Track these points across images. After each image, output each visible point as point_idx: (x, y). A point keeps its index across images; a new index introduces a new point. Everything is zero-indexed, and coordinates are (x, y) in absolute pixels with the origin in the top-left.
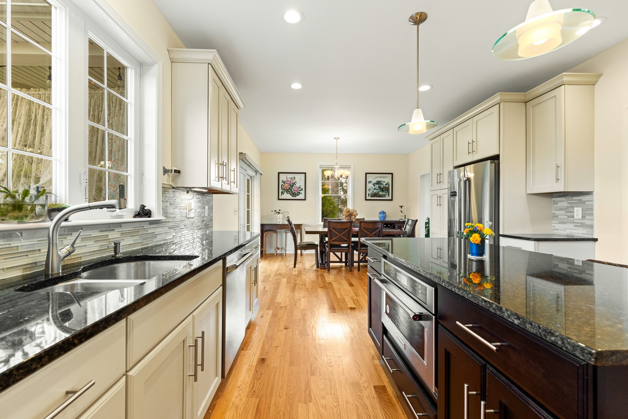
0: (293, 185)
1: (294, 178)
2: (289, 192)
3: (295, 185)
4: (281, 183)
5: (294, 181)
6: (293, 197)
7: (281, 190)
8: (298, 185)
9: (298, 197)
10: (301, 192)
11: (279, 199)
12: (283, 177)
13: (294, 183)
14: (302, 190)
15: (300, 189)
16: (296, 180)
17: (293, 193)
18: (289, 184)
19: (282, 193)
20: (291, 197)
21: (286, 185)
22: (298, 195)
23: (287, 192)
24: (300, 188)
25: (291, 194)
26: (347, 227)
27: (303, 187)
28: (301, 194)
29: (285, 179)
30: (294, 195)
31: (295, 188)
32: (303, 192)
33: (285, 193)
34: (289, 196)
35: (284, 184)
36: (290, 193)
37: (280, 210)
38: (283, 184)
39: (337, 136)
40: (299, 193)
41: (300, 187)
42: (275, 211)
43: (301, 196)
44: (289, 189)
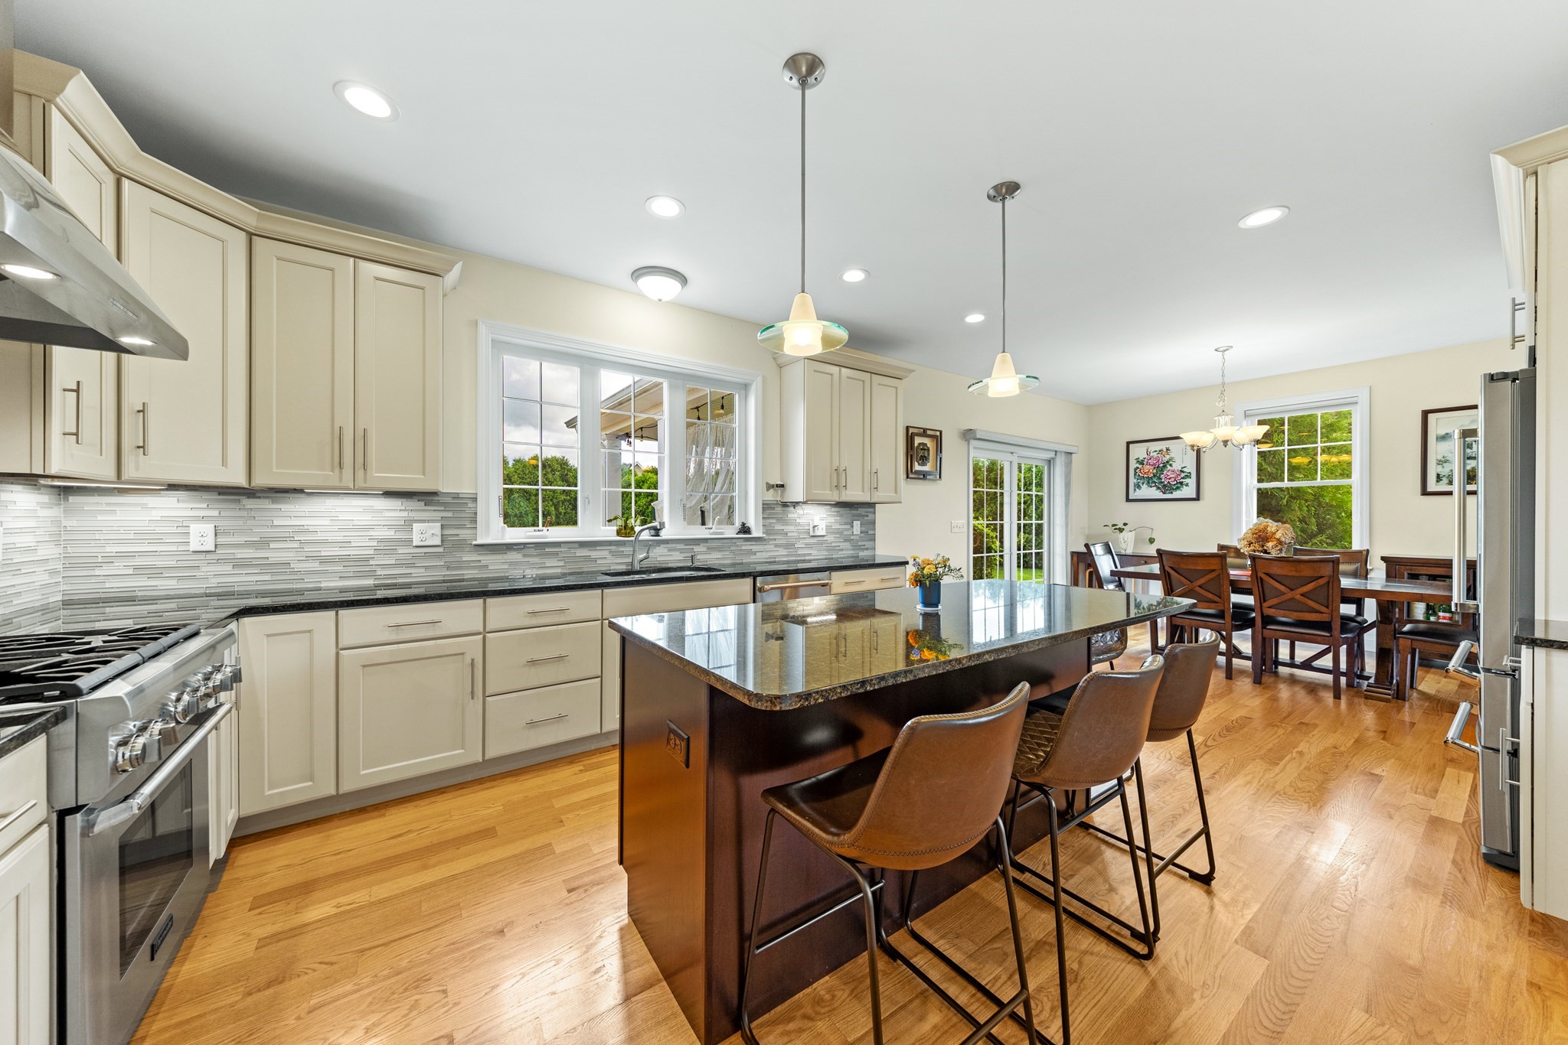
0: (1165, 466)
1: (1168, 449)
2: (1155, 482)
3: (1171, 465)
4: (1133, 465)
5: (1168, 457)
6: (1164, 493)
7: (1132, 481)
8: (1177, 466)
9: (1176, 494)
10: (1187, 481)
11: (1128, 500)
12: (1138, 452)
13: (1167, 462)
14: (1188, 476)
15: (1183, 475)
16: (1172, 455)
17: (1165, 486)
18: (1154, 464)
19: (1138, 486)
20: (1159, 495)
21: (1147, 468)
22: (1178, 488)
23: (1148, 482)
24: (1183, 472)
25: (1158, 488)
26: (1212, 568)
27: (1191, 468)
28: (1187, 485)
29: (1142, 455)
30: (1166, 488)
31: (1168, 474)
32: (1192, 481)
33: (1144, 487)
34: (1154, 493)
35: (1140, 466)
36: (1156, 486)
37: (1125, 524)
38: (1138, 465)
39: (1222, 343)
40: (1181, 483)
41: (1184, 470)
42: (1113, 525)
43: (1189, 491)
44: (1154, 476)
